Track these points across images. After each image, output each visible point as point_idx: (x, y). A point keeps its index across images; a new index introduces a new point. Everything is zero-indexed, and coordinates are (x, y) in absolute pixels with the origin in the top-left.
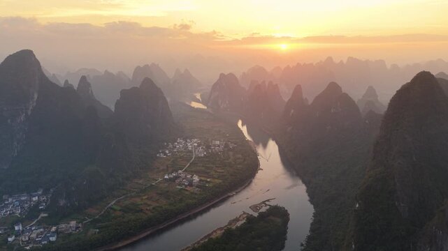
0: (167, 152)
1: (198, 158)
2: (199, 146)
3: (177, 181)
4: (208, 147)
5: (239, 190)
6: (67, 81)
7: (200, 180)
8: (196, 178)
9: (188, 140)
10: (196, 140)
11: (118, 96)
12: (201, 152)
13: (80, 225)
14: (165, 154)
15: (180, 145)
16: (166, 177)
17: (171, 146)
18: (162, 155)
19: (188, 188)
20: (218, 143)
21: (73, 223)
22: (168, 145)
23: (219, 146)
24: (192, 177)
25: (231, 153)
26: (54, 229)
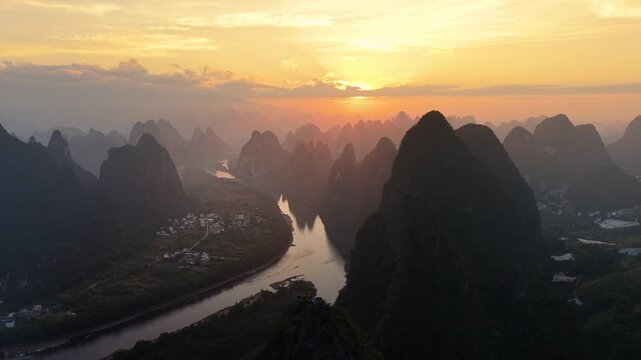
0: (171, 229)
1: (212, 234)
2: (216, 220)
3: (180, 261)
4: (228, 222)
5: (262, 267)
6: (32, 138)
7: (211, 259)
8: (206, 257)
9: (202, 215)
10: (212, 214)
11: (105, 157)
12: (218, 229)
13: (47, 310)
14: (168, 232)
15: (189, 220)
16: (166, 256)
17: (177, 221)
18: (164, 233)
19: (195, 268)
20: (241, 217)
21: (38, 307)
22: (173, 221)
23: (243, 221)
24: (200, 255)
25: (258, 229)
26: (11, 315)
